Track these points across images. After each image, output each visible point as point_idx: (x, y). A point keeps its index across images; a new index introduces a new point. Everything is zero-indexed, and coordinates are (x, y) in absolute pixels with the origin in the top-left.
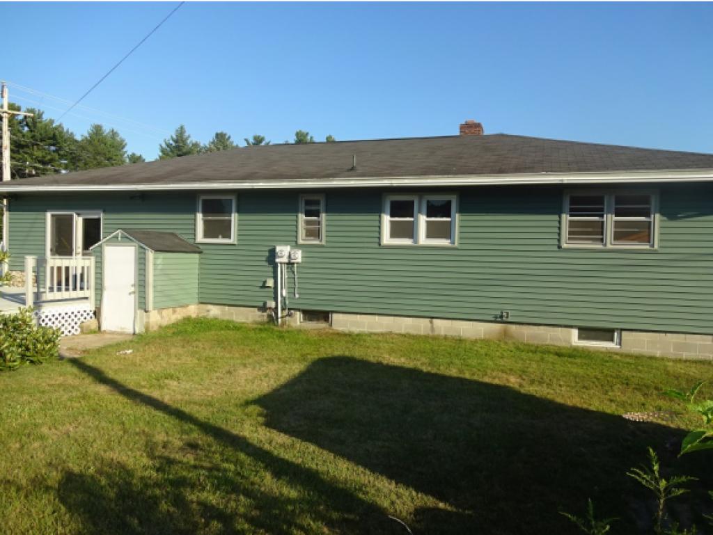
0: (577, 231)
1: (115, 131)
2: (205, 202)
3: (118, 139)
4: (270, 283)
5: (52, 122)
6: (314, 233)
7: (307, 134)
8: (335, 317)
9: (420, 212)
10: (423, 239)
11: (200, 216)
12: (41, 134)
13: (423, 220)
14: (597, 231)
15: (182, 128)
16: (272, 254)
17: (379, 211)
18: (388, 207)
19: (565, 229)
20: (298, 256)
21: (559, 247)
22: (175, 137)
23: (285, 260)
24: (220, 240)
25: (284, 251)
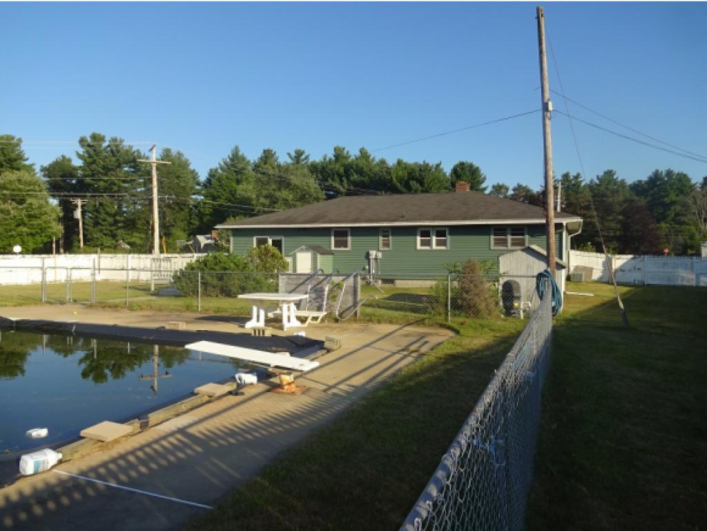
0: (497, 243)
1: (181, 152)
2: (335, 232)
3: (183, 159)
4: (367, 267)
5: (131, 147)
6: (387, 245)
7: (344, 149)
8: (397, 282)
9: (433, 235)
10: (434, 247)
11: (333, 238)
12: (124, 159)
13: (434, 239)
14: (504, 243)
15: (237, 148)
16: (368, 255)
17: (415, 235)
18: (419, 233)
19: (492, 242)
20: (380, 255)
21: (490, 249)
22: (231, 156)
23: (374, 257)
24: (342, 249)
25: (373, 253)
